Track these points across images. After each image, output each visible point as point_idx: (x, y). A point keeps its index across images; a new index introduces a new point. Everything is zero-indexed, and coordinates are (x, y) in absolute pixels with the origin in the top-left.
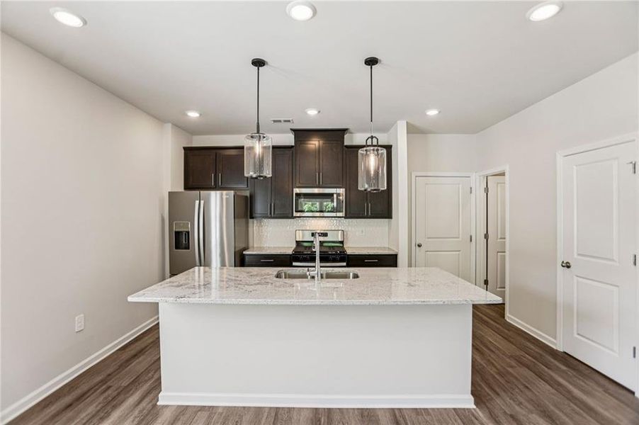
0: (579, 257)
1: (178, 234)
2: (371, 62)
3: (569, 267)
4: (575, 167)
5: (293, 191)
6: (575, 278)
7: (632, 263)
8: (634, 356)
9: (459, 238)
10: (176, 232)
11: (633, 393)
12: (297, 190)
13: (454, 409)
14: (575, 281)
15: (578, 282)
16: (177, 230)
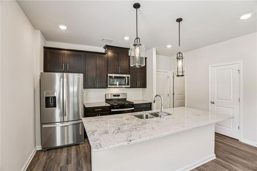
0: (218, 100)
1: (47, 98)
2: (179, 20)
3: (214, 103)
4: (216, 71)
5: (107, 75)
6: (216, 107)
7: (238, 101)
8: (239, 129)
9: (164, 95)
10: (46, 98)
11: (238, 140)
12: (109, 75)
13: (212, 161)
14: (216, 108)
15: (217, 108)
16: (47, 96)
